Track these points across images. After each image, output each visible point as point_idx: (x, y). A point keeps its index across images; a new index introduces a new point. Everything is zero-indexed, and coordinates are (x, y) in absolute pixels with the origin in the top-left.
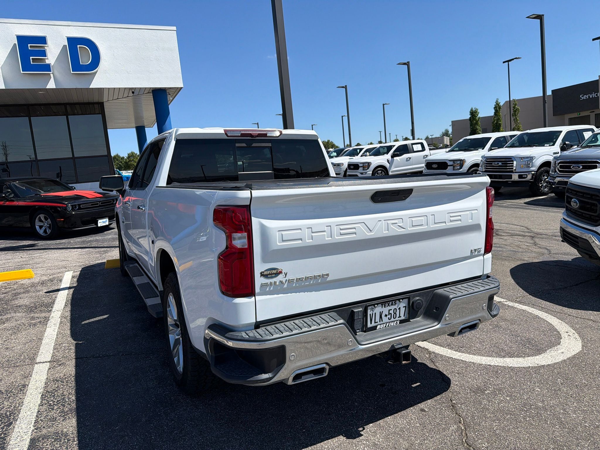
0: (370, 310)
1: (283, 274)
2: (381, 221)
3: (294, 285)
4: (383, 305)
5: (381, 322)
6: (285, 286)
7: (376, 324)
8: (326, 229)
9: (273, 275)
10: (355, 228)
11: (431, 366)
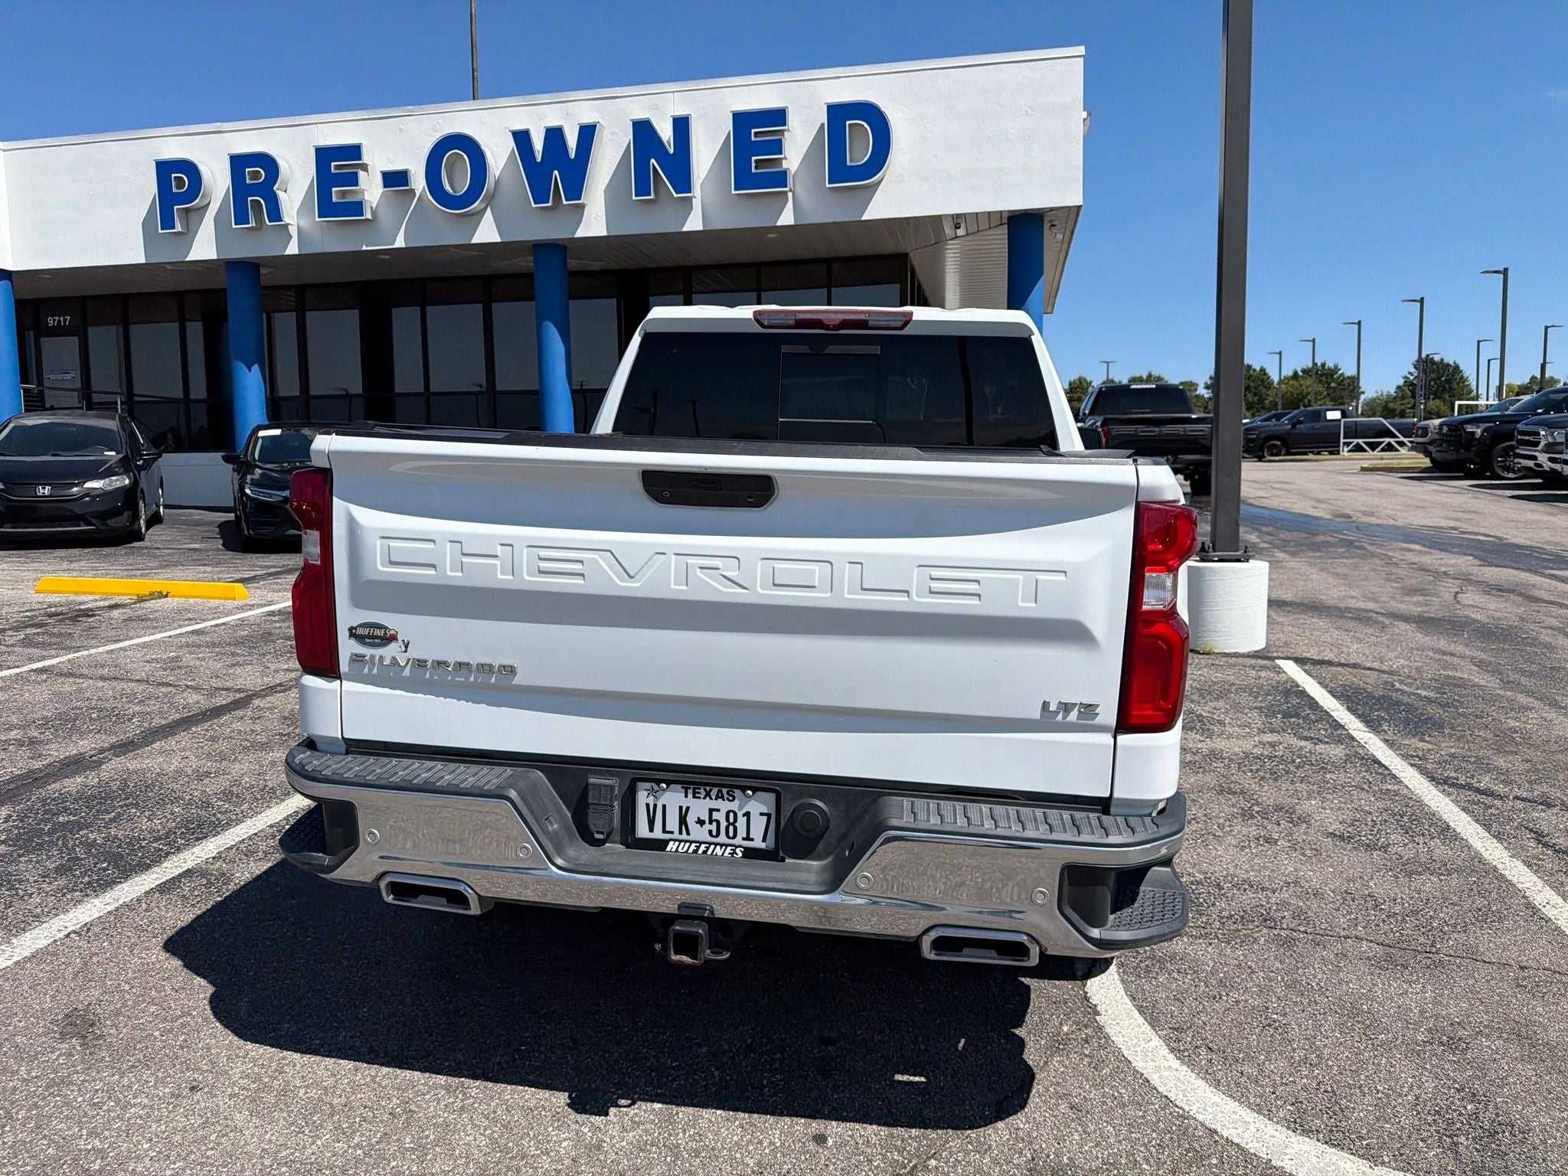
0: (646, 793)
1: (400, 643)
2: (664, 554)
3: (428, 676)
4: (690, 791)
5: (684, 836)
6: (407, 672)
7: (667, 836)
8: (499, 550)
9: (376, 641)
10: (581, 562)
11: (1031, 1056)
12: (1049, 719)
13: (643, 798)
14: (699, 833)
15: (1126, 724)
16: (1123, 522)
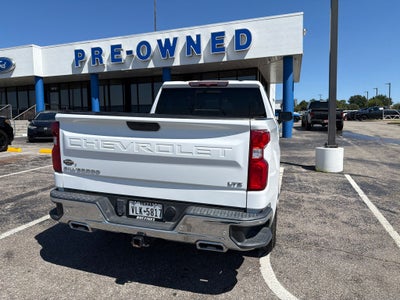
0: (131, 203)
1: (74, 164)
2: (133, 143)
3: (81, 173)
4: (142, 204)
5: (141, 215)
6: (76, 172)
7: (137, 215)
9: (69, 164)
10: (113, 145)
11: (238, 277)
12: (230, 187)
13: (131, 205)
14: (145, 214)
15: (250, 188)
16: (247, 135)
